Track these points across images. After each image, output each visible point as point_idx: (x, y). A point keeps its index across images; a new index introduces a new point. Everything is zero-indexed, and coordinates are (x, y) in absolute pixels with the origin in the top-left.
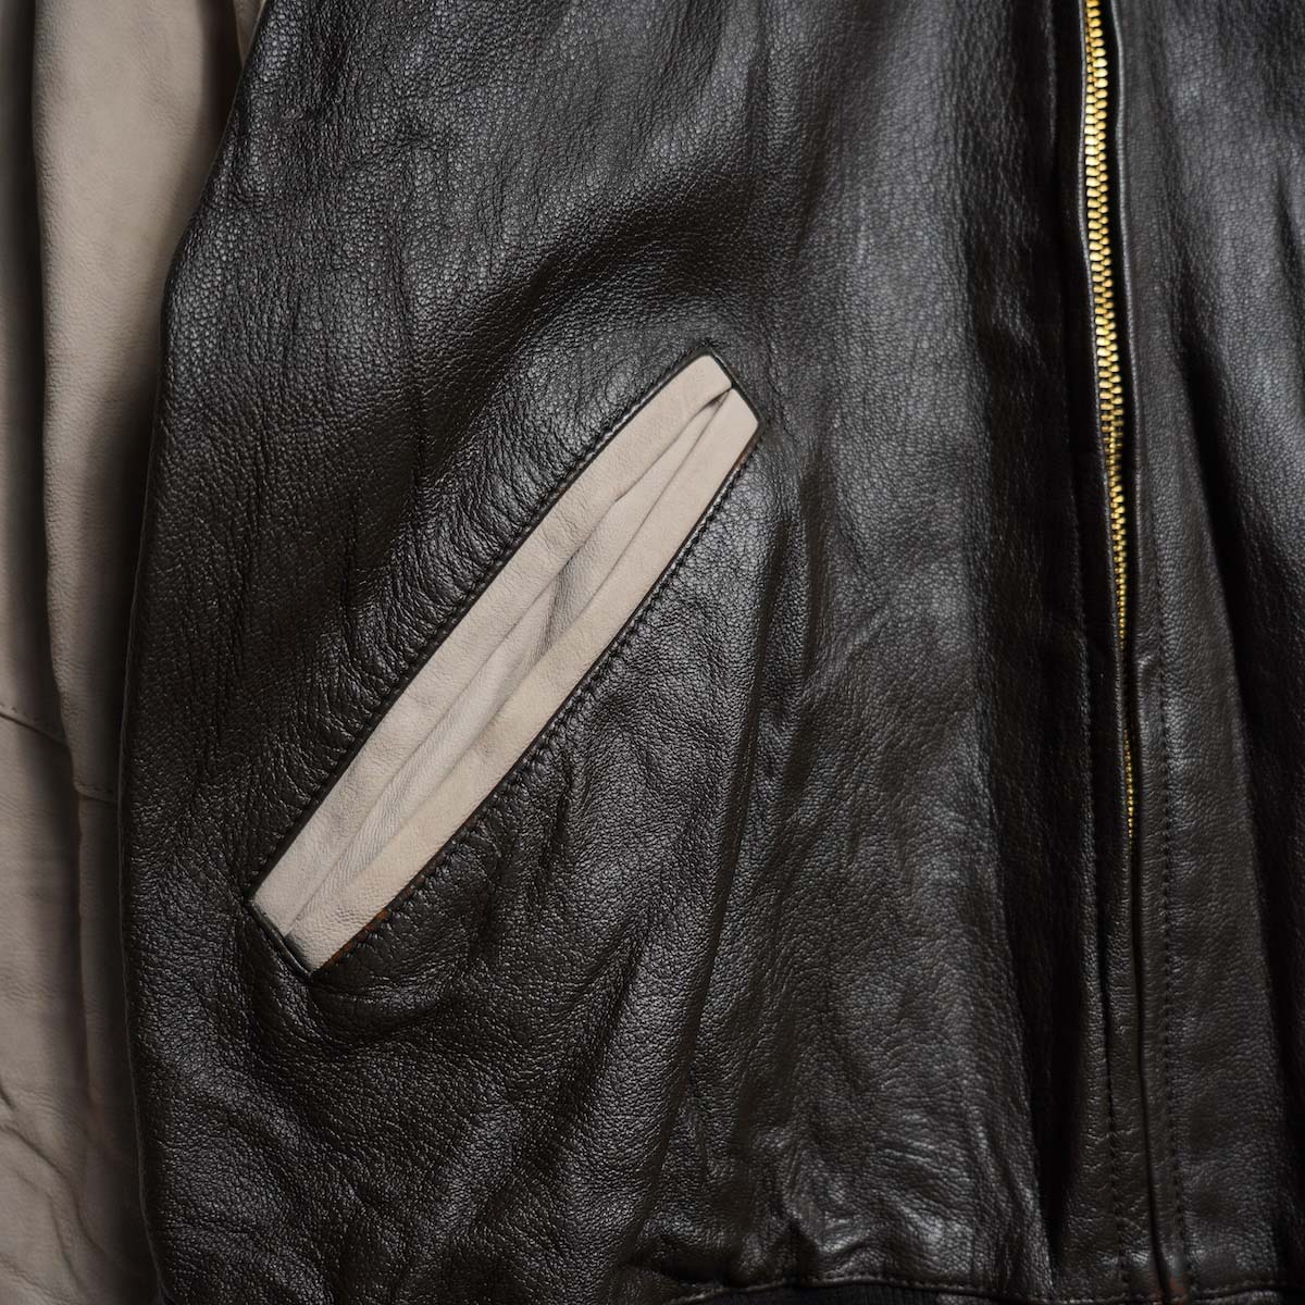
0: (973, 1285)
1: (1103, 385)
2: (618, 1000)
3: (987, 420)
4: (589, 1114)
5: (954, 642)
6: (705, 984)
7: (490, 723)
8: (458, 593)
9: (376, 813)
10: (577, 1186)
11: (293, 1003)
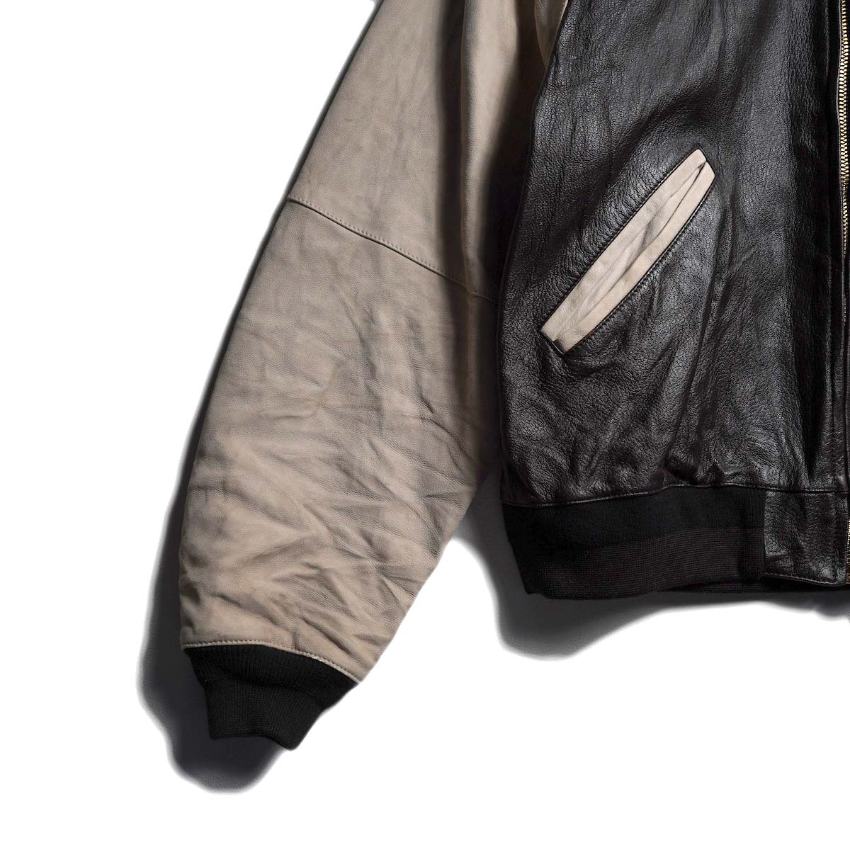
0: (779, 488)
1: (843, 165)
2: (668, 367)
3: (796, 178)
4: (659, 403)
5: (779, 261)
6: (696, 365)
7: (628, 269)
8: (617, 226)
9: (586, 301)
10: (654, 426)
11: (556, 363)
